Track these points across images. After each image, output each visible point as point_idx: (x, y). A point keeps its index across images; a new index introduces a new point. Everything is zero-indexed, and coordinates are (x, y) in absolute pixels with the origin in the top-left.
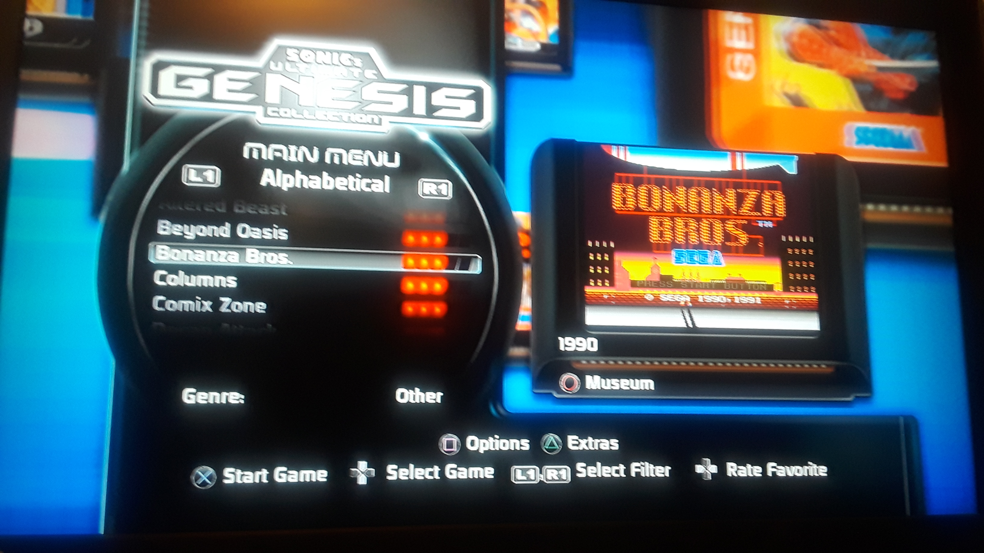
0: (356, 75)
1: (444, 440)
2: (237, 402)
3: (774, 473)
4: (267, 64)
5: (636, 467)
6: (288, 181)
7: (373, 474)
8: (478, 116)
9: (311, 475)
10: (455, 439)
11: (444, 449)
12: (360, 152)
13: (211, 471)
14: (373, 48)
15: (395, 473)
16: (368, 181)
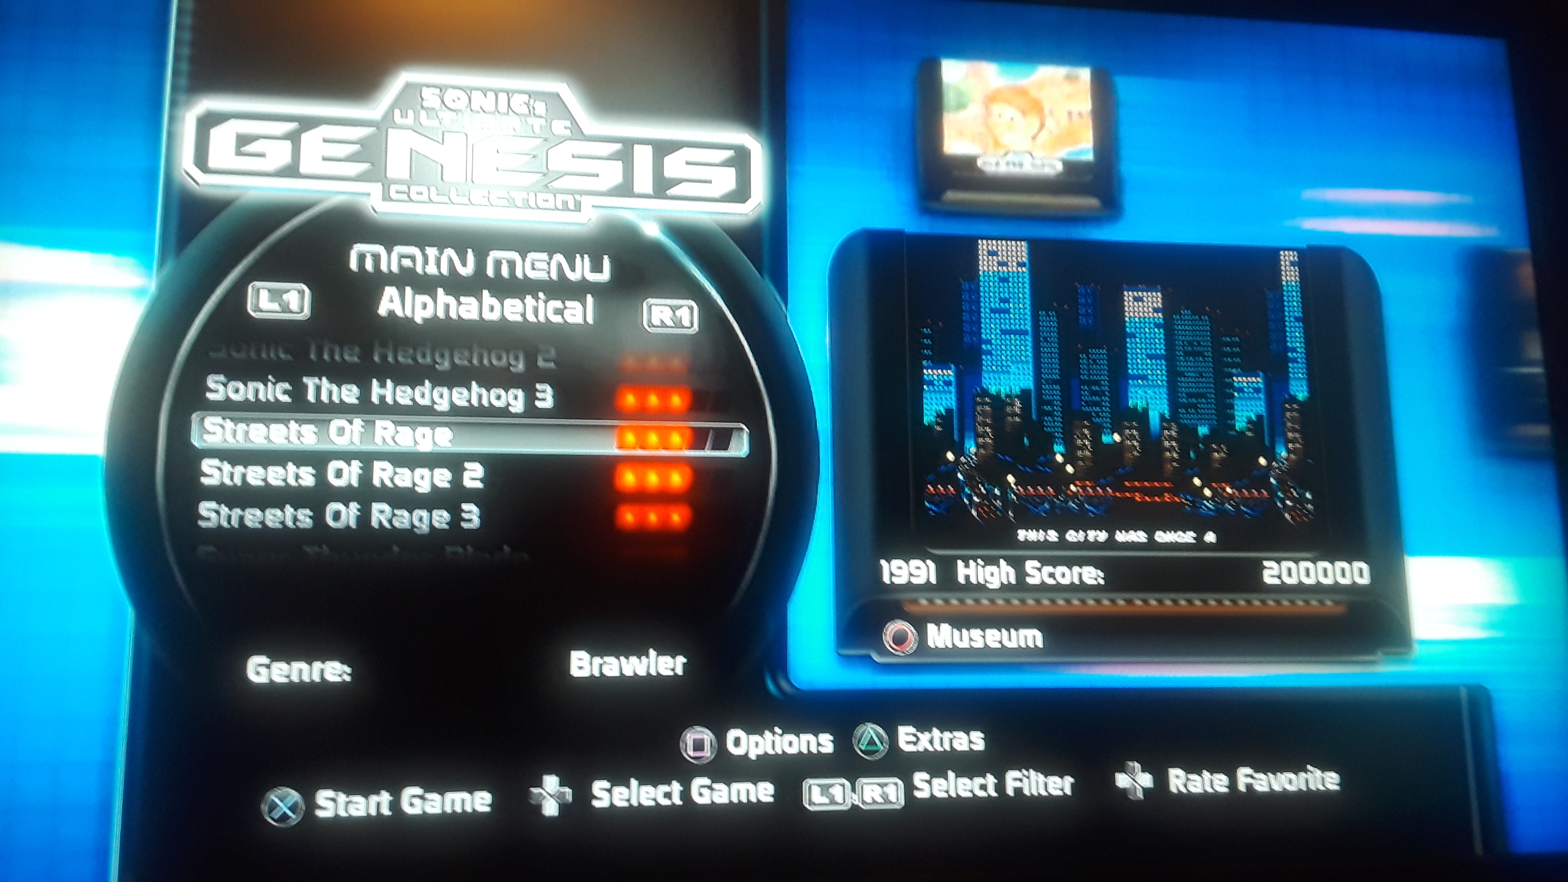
0: (537, 130)
1: (690, 736)
2: (338, 679)
3: (1249, 787)
4: (389, 114)
5: (1015, 779)
6: (425, 306)
7: (569, 798)
8: (741, 194)
9: (463, 801)
10: (707, 736)
11: (690, 752)
12: (544, 256)
13: (294, 796)
14: (565, 85)
15: (605, 795)
16: (557, 304)
